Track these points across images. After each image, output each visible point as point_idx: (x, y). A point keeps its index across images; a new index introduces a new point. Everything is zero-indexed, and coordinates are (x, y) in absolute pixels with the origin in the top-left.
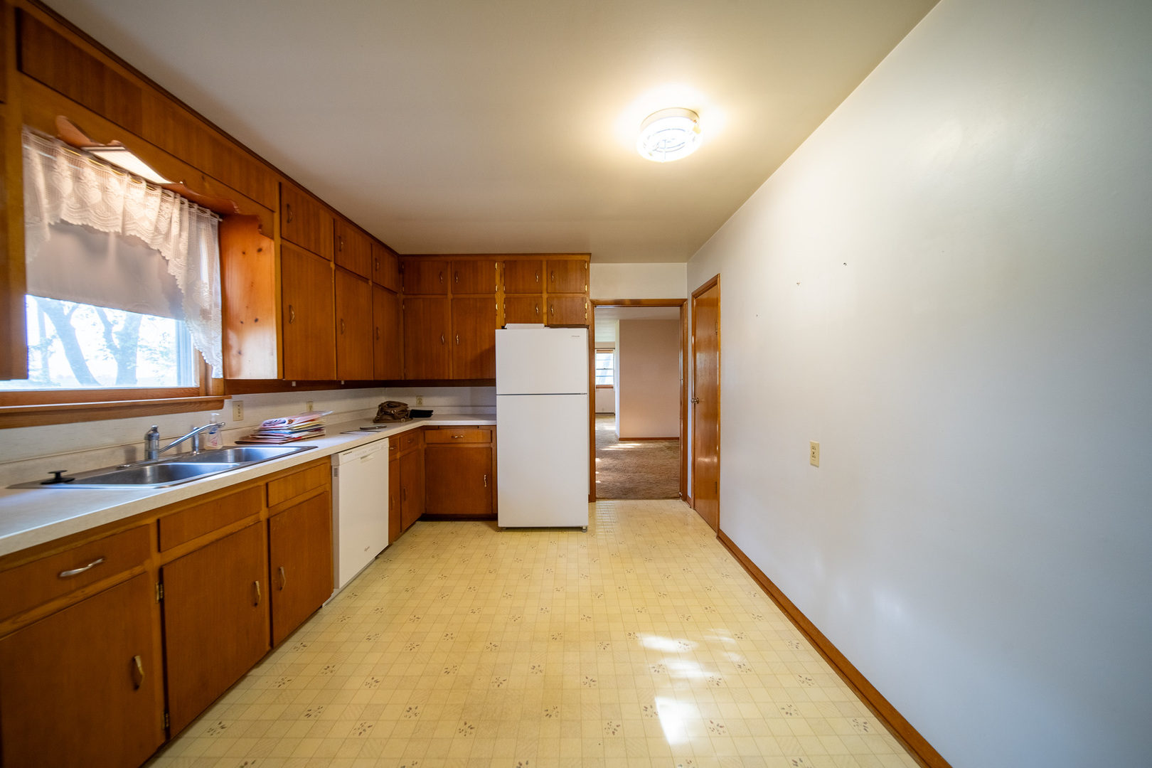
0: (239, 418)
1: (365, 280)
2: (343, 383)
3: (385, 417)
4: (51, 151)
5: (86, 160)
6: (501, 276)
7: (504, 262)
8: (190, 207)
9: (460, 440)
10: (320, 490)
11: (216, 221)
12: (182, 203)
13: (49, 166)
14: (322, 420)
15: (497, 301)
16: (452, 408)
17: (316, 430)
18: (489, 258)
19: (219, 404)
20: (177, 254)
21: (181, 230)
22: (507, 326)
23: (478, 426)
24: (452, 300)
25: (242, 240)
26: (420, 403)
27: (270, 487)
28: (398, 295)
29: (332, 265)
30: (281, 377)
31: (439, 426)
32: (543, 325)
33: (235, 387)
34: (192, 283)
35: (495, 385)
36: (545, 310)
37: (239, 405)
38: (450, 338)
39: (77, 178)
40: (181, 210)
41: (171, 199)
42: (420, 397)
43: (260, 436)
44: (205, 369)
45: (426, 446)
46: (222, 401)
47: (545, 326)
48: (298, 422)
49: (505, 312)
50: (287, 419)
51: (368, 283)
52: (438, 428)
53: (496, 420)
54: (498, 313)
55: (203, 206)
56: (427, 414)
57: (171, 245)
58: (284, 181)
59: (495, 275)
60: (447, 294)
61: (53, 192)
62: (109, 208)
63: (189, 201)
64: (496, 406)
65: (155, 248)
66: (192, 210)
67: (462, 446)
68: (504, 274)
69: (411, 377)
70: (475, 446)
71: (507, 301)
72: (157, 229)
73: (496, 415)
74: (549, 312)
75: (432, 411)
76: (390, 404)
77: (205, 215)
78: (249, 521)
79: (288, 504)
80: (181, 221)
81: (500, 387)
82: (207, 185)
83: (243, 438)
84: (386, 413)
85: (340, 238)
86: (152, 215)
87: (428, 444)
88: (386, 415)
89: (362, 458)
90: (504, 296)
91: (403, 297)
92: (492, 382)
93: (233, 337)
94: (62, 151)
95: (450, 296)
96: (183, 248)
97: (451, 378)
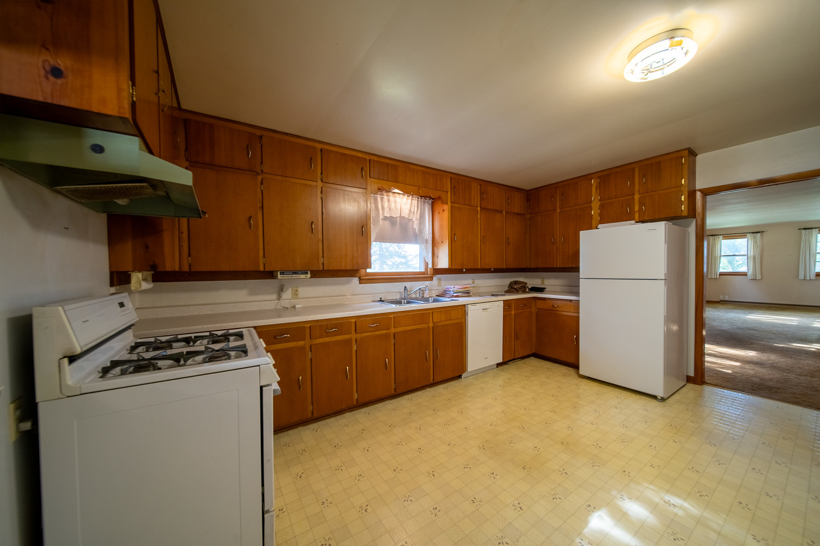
0: (439, 285)
1: (501, 212)
2: (492, 270)
3: (512, 290)
4: (382, 195)
5: (391, 194)
6: (596, 189)
7: (599, 178)
8: (421, 199)
9: (558, 309)
10: (459, 321)
11: (430, 202)
12: (418, 198)
13: (382, 199)
14: (471, 288)
15: (593, 208)
16: (564, 287)
17: (466, 293)
18: (587, 177)
19: (431, 279)
20: (417, 219)
21: (417, 210)
22: (599, 226)
23: (571, 301)
24: (560, 213)
25: (439, 207)
26: (543, 283)
27: (434, 314)
28: (526, 216)
29: (479, 209)
30: (450, 267)
31: (545, 298)
32: (633, 222)
33: (438, 271)
34: (421, 230)
35: (579, 272)
36: (637, 208)
37: (439, 280)
38: (558, 239)
39: (389, 201)
40: (418, 201)
41: (415, 198)
42: (543, 279)
43: (443, 294)
44: (427, 264)
45: (537, 310)
46: (432, 277)
47: (636, 222)
48: (457, 288)
49: (599, 216)
50: (453, 287)
51: (502, 213)
52: (544, 299)
53: (579, 296)
54: (594, 217)
55: (425, 197)
56: (541, 290)
57: (415, 216)
58: (453, 175)
59: (591, 190)
60: (556, 210)
61: (383, 208)
62: (397, 209)
63: (421, 196)
64: (579, 287)
65: (410, 218)
66: (422, 200)
67: (559, 312)
68: (600, 187)
69: (533, 266)
70: (568, 314)
71: (602, 207)
72: (410, 210)
73: (579, 293)
74: (640, 210)
75: (545, 288)
76: (516, 283)
77: (427, 201)
78: (425, 326)
79: (443, 323)
80: (418, 205)
81: (583, 273)
82: (420, 191)
83: (440, 294)
84: (512, 288)
85: (483, 193)
86: (408, 206)
87: (538, 309)
88: (513, 288)
89: (483, 309)
90: (599, 203)
91: (529, 216)
92: (576, 269)
93: (435, 249)
94: (385, 194)
95: (558, 210)
96: (418, 216)
97: (558, 267)
